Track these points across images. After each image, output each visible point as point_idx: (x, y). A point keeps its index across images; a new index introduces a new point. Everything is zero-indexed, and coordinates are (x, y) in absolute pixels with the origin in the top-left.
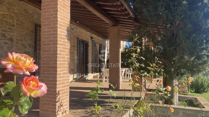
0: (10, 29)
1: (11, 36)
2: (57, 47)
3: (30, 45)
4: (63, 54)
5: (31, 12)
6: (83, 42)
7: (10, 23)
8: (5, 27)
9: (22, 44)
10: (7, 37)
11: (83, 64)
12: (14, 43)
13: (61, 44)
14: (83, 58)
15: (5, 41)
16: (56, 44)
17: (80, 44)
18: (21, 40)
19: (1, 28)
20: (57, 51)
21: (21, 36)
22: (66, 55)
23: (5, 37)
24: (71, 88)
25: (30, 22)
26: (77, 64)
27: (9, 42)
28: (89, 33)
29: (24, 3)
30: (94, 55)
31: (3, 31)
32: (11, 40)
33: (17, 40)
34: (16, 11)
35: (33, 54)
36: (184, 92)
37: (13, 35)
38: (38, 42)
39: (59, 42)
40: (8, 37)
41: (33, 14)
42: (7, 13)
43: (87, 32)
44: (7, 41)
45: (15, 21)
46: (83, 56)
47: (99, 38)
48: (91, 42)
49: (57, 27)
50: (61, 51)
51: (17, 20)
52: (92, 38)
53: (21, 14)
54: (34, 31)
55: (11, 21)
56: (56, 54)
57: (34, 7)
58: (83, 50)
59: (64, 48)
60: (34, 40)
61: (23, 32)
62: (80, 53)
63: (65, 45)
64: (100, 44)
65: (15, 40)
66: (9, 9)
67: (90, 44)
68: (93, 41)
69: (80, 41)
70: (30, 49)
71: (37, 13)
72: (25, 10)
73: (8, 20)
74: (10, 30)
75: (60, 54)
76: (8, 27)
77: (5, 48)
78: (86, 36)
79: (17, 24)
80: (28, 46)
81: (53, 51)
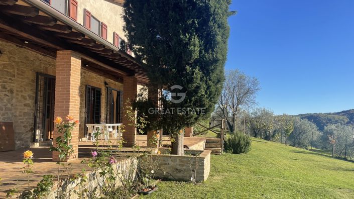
0: (11, 79)
1: (11, 87)
2: (69, 105)
3: (30, 96)
4: (74, 110)
5: (32, 59)
6: (94, 89)
7: (10, 73)
8: (6, 78)
9: (22, 96)
10: (7, 88)
11: (93, 118)
12: (14, 94)
13: (72, 102)
14: (94, 111)
15: (5, 93)
16: (69, 102)
17: (89, 92)
18: (22, 91)
19: (1, 79)
20: (69, 107)
21: (22, 86)
22: (77, 110)
23: (5, 88)
24: (79, 146)
25: (31, 70)
26: (85, 118)
27: (9, 94)
28: (101, 77)
29: (25, 49)
30: (109, 106)
31: (4, 82)
32: (11, 91)
33: (17, 91)
34: (17, 60)
35: (33, 106)
36: (217, 152)
37: (13, 86)
38: (39, 93)
39: (71, 100)
40: (9, 89)
41: (35, 61)
42: (8, 63)
43: (99, 76)
44: (7, 93)
45: (16, 71)
46: (94, 108)
47: (117, 83)
48: (105, 89)
49: (69, 88)
50: (72, 107)
51: (18, 70)
52: (106, 84)
53: (21, 62)
54: (35, 80)
55: (11, 71)
56: (69, 110)
57: (35, 53)
58: (94, 100)
59: (75, 105)
60: (35, 91)
61: (23, 82)
62: (89, 104)
63: (76, 102)
64: (118, 92)
65: (15, 91)
66: (9, 58)
67: (104, 92)
68: (107, 88)
69: (89, 89)
70: (30, 100)
71: (38, 59)
72: (26, 57)
73: (9, 70)
74: (10, 81)
75: (72, 110)
76: (8, 78)
77: (5, 101)
78: (98, 81)
79: (18, 74)
80: (27, 98)
81: (66, 107)
